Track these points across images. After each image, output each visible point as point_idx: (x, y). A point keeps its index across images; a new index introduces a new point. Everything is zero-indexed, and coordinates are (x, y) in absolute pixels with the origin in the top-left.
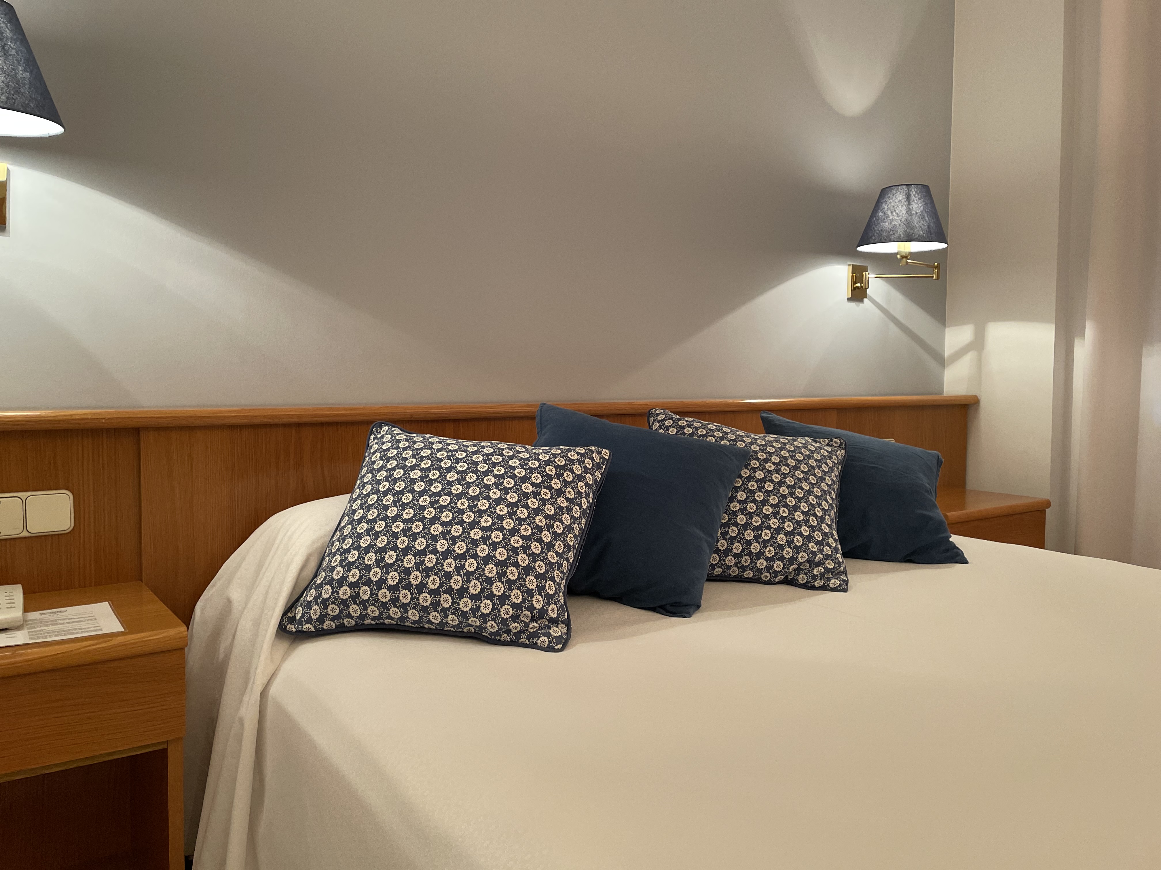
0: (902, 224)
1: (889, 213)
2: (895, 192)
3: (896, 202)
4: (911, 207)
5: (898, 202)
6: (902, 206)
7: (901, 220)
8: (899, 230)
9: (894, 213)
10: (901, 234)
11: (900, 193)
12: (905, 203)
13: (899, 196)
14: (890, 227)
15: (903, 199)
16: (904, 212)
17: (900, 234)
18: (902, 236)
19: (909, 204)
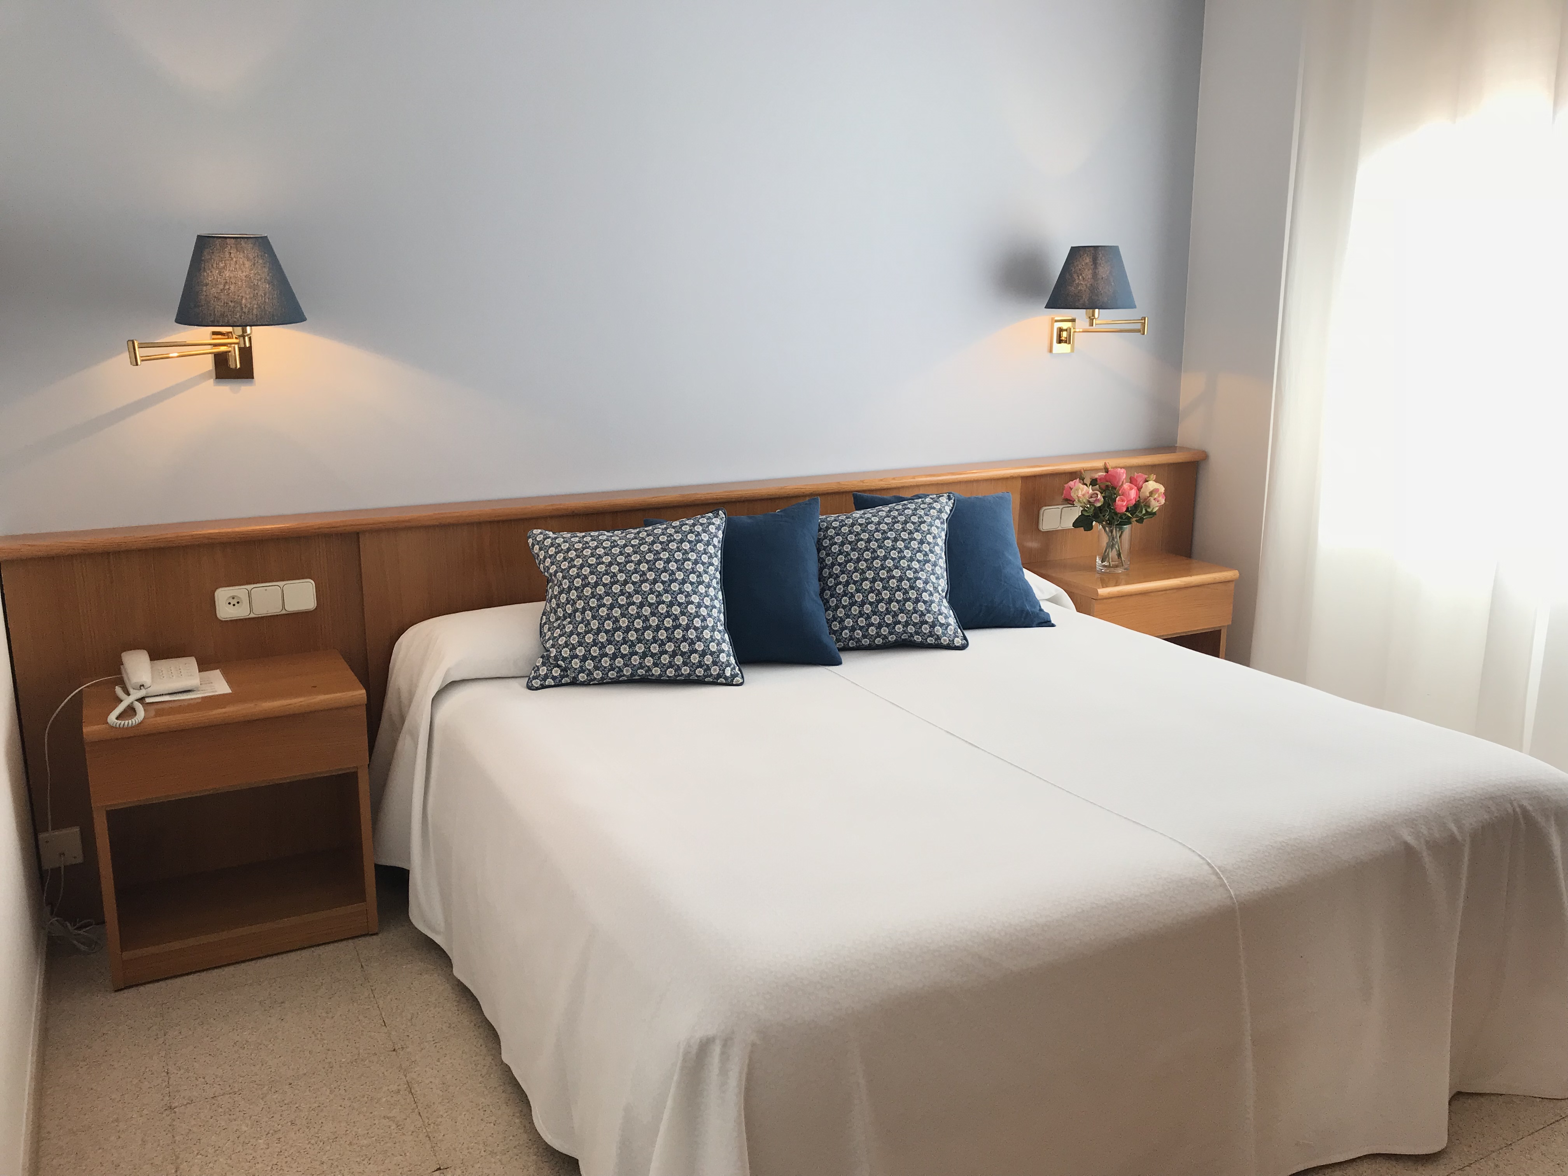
0: (1087, 289)
1: (1075, 276)
2: (1082, 253)
3: (1083, 265)
4: (1097, 271)
5: (1085, 265)
6: (1088, 270)
7: (1086, 286)
8: (1084, 297)
9: (1080, 277)
10: (1086, 300)
11: (1087, 255)
12: (1092, 267)
13: (1086, 258)
14: (1076, 292)
15: (1090, 262)
16: (1090, 276)
17: (1084, 301)
18: (1087, 302)
19: (1096, 268)
